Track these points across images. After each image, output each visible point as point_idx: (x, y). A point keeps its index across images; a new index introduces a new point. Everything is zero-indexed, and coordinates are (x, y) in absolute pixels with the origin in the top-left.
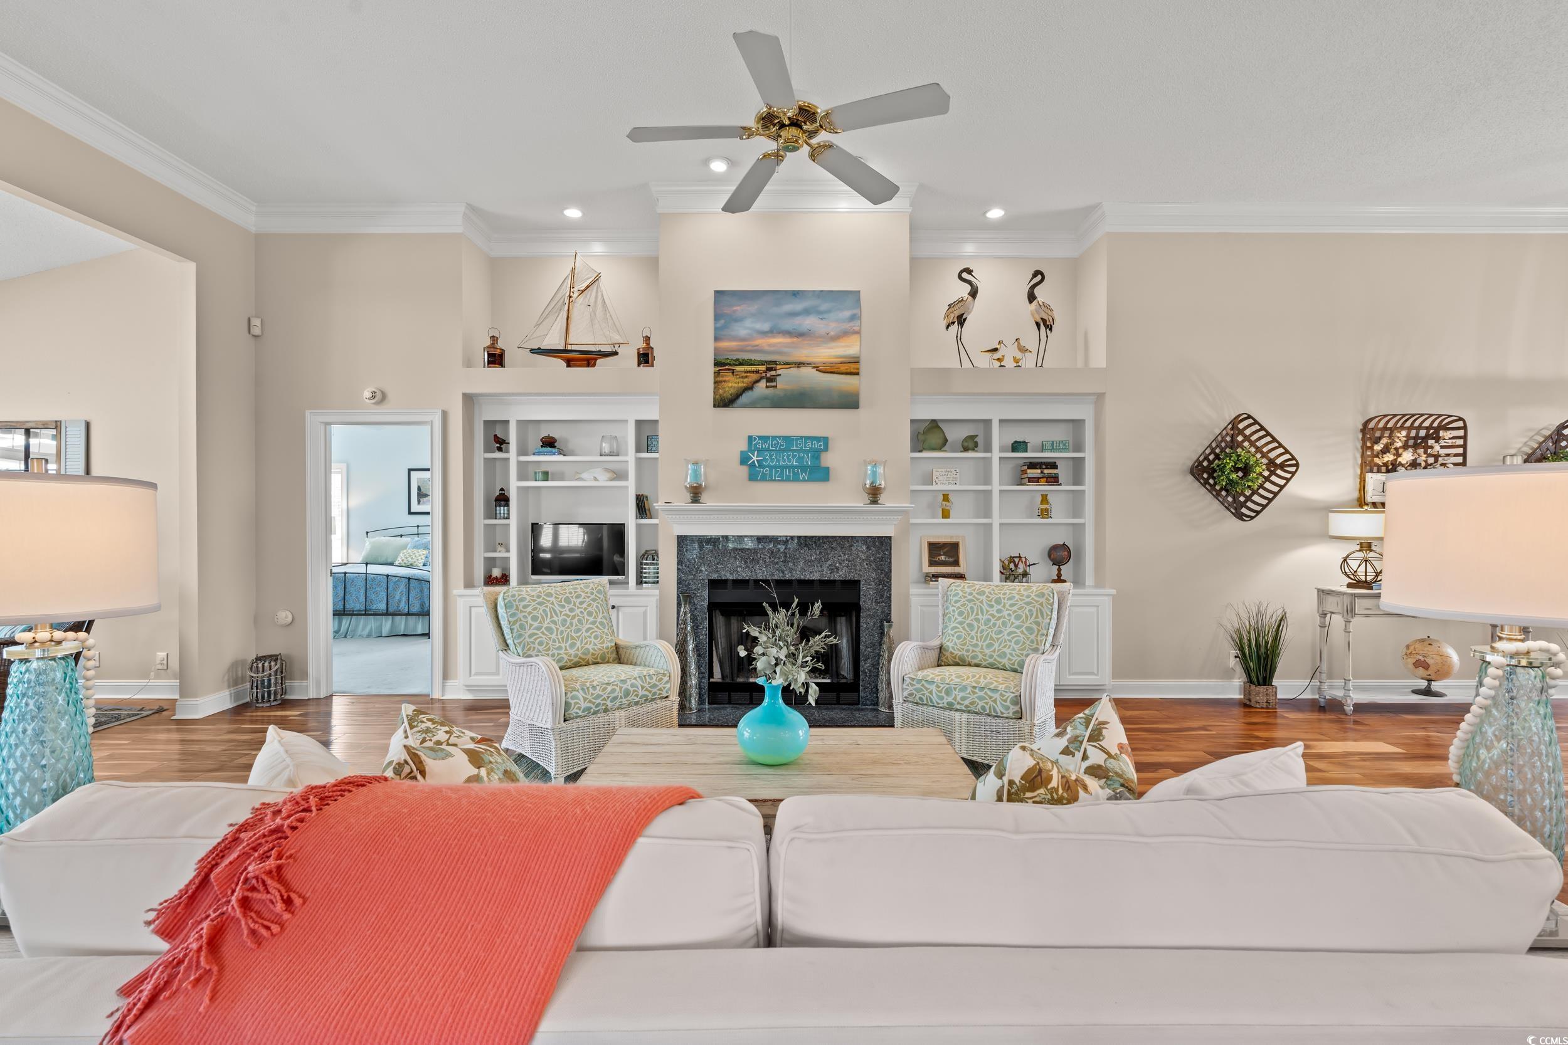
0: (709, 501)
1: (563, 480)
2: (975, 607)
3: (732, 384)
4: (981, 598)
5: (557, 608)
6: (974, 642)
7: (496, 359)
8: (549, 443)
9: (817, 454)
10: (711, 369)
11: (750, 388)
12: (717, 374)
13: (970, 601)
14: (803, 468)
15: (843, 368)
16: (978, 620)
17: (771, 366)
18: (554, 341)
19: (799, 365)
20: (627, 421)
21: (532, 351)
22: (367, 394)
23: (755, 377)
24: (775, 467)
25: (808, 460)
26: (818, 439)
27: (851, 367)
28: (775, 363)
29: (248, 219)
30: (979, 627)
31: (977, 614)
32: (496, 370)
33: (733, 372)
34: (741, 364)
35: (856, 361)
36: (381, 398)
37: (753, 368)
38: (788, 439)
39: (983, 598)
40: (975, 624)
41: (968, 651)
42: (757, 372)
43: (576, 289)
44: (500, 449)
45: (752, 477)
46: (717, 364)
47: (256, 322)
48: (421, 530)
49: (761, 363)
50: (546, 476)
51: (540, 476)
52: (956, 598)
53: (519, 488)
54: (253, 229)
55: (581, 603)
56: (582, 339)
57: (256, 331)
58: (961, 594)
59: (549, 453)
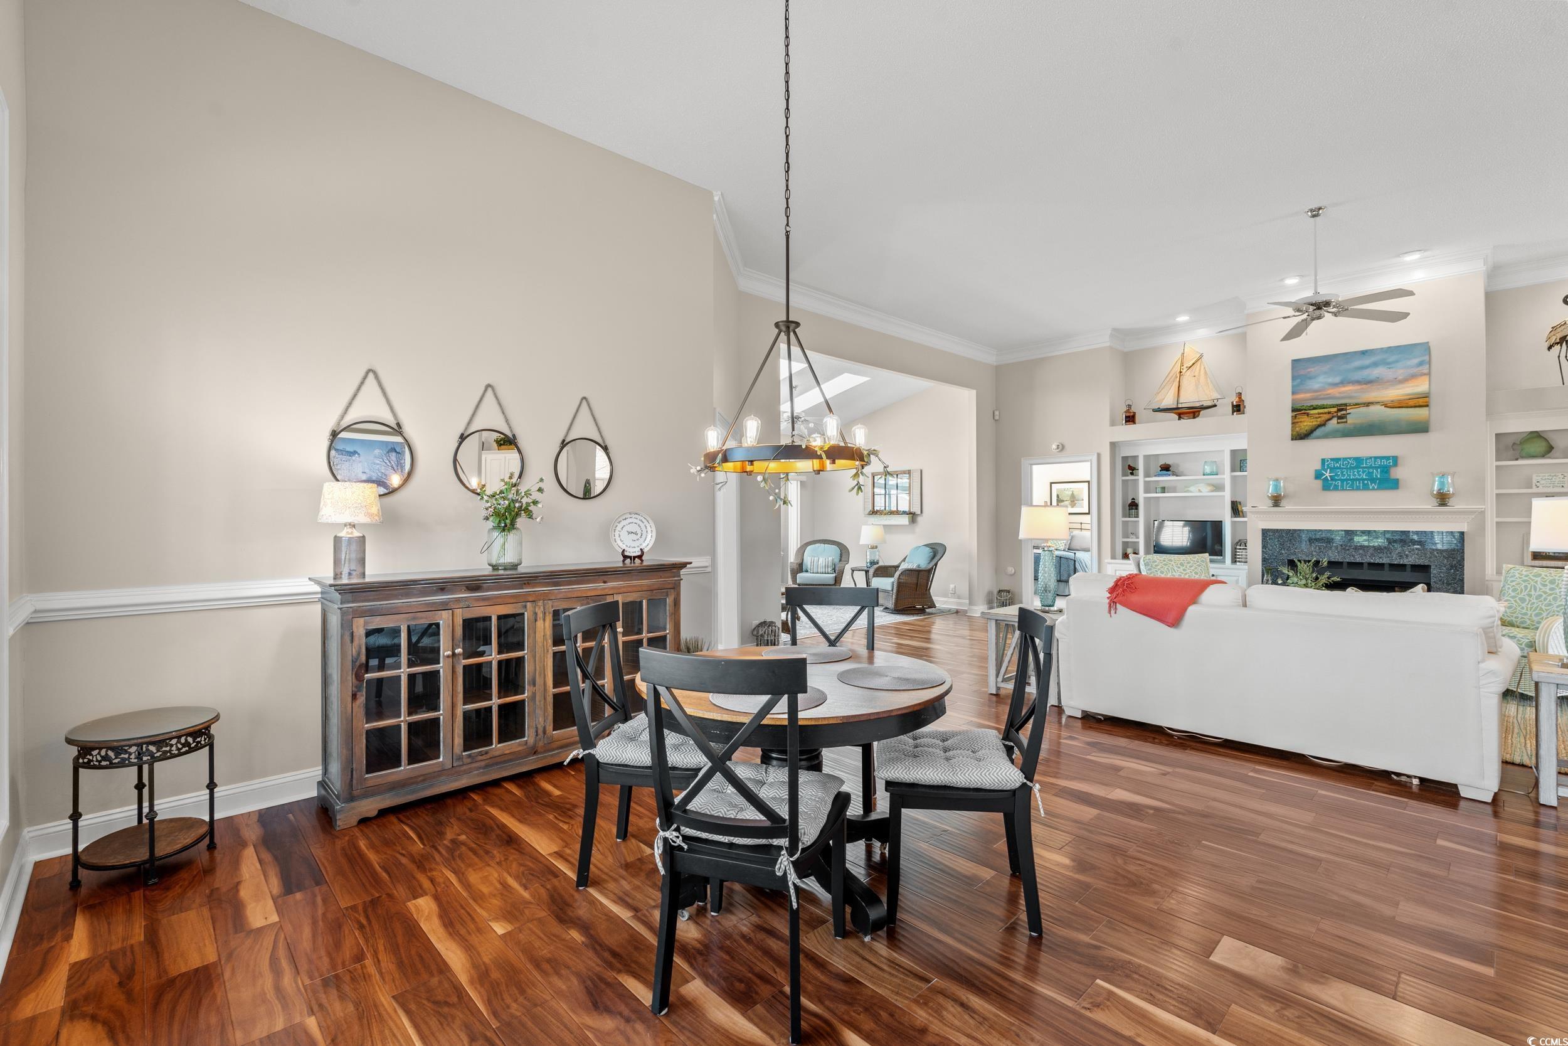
0: (1287, 506)
1: (1175, 491)
2: (1529, 586)
3: (1306, 423)
4: (1536, 579)
5: (1175, 568)
6: (1524, 611)
7: (1130, 419)
8: (1166, 468)
9: (1386, 470)
10: (1289, 415)
11: (1323, 424)
12: (1294, 417)
13: (1525, 581)
14: (1373, 480)
15: (1411, 403)
16: (1530, 596)
17: (1342, 407)
18: (1169, 401)
19: (1368, 404)
20: (1224, 451)
21: (1154, 410)
22: (1054, 447)
23: (1327, 416)
24: (1347, 480)
25: (1377, 474)
26: (1387, 458)
27: (1422, 401)
28: (1346, 405)
29: (991, 359)
30: (1530, 601)
31: (1530, 591)
32: (1131, 427)
33: (1308, 414)
34: (1314, 409)
35: (1426, 396)
36: (1061, 448)
37: (1326, 410)
38: (1358, 460)
39: (1539, 579)
40: (1527, 598)
41: (1517, 617)
42: (1329, 413)
43: (1185, 366)
44: (1132, 474)
45: (1326, 487)
46: (1293, 411)
47: (997, 413)
48: (1084, 526)
49: (1333, 406)
50: (1163, 490)
51: (1159, 490)
52: (1513, 579)
54: (995, 364)
55: (1191, 567)
57: (997, 418)
58: (1517, 575)
59: (1165, 475)
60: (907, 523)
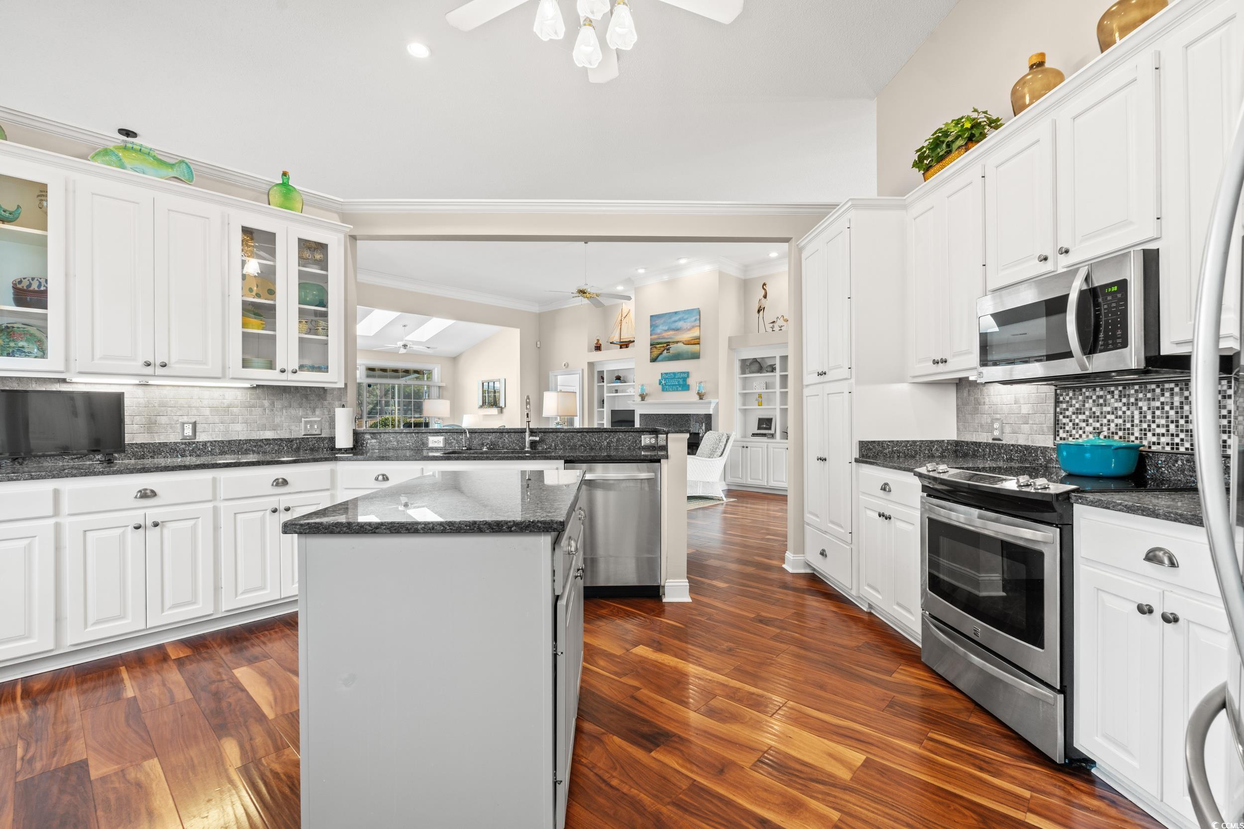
0: (648, 400)
1: (623, 392)
3: (656, 352)
7: (598, 348)
8: (618, 378)
9: (685, 379)
10: (649, 347)
11: (661, 354)
12: (651, 349)
14: (679, 385)
15: (692, 342)
17: (668, 344)
18: (616, 339)
19: (677, 342)
21: (610, 343)
22: (563, 365)
23: (663, 349)
24: (670, 385)
25: (681, 382)
26: (684, 373)
27: (696, 341)
28: (669, 342)
29: (536, 309)
32: (599, 352)
33: (656, 347)
35: (699, 338)
36: (567, 366)
37: (662, 345)
38: (674, 373)
42: (664, 347)
43: (622, 318)
44: (601, 382)
45: (663, 390)
46: (651, 345)
47: (538, 343)
49: (665, 343)
50: (617, 391)
51: (614, 391)
53: (607, 396)
54: (538, 312)
56: (626, 337)
57: (538, 346)
59: (618, 382)
60: (497, 413)
